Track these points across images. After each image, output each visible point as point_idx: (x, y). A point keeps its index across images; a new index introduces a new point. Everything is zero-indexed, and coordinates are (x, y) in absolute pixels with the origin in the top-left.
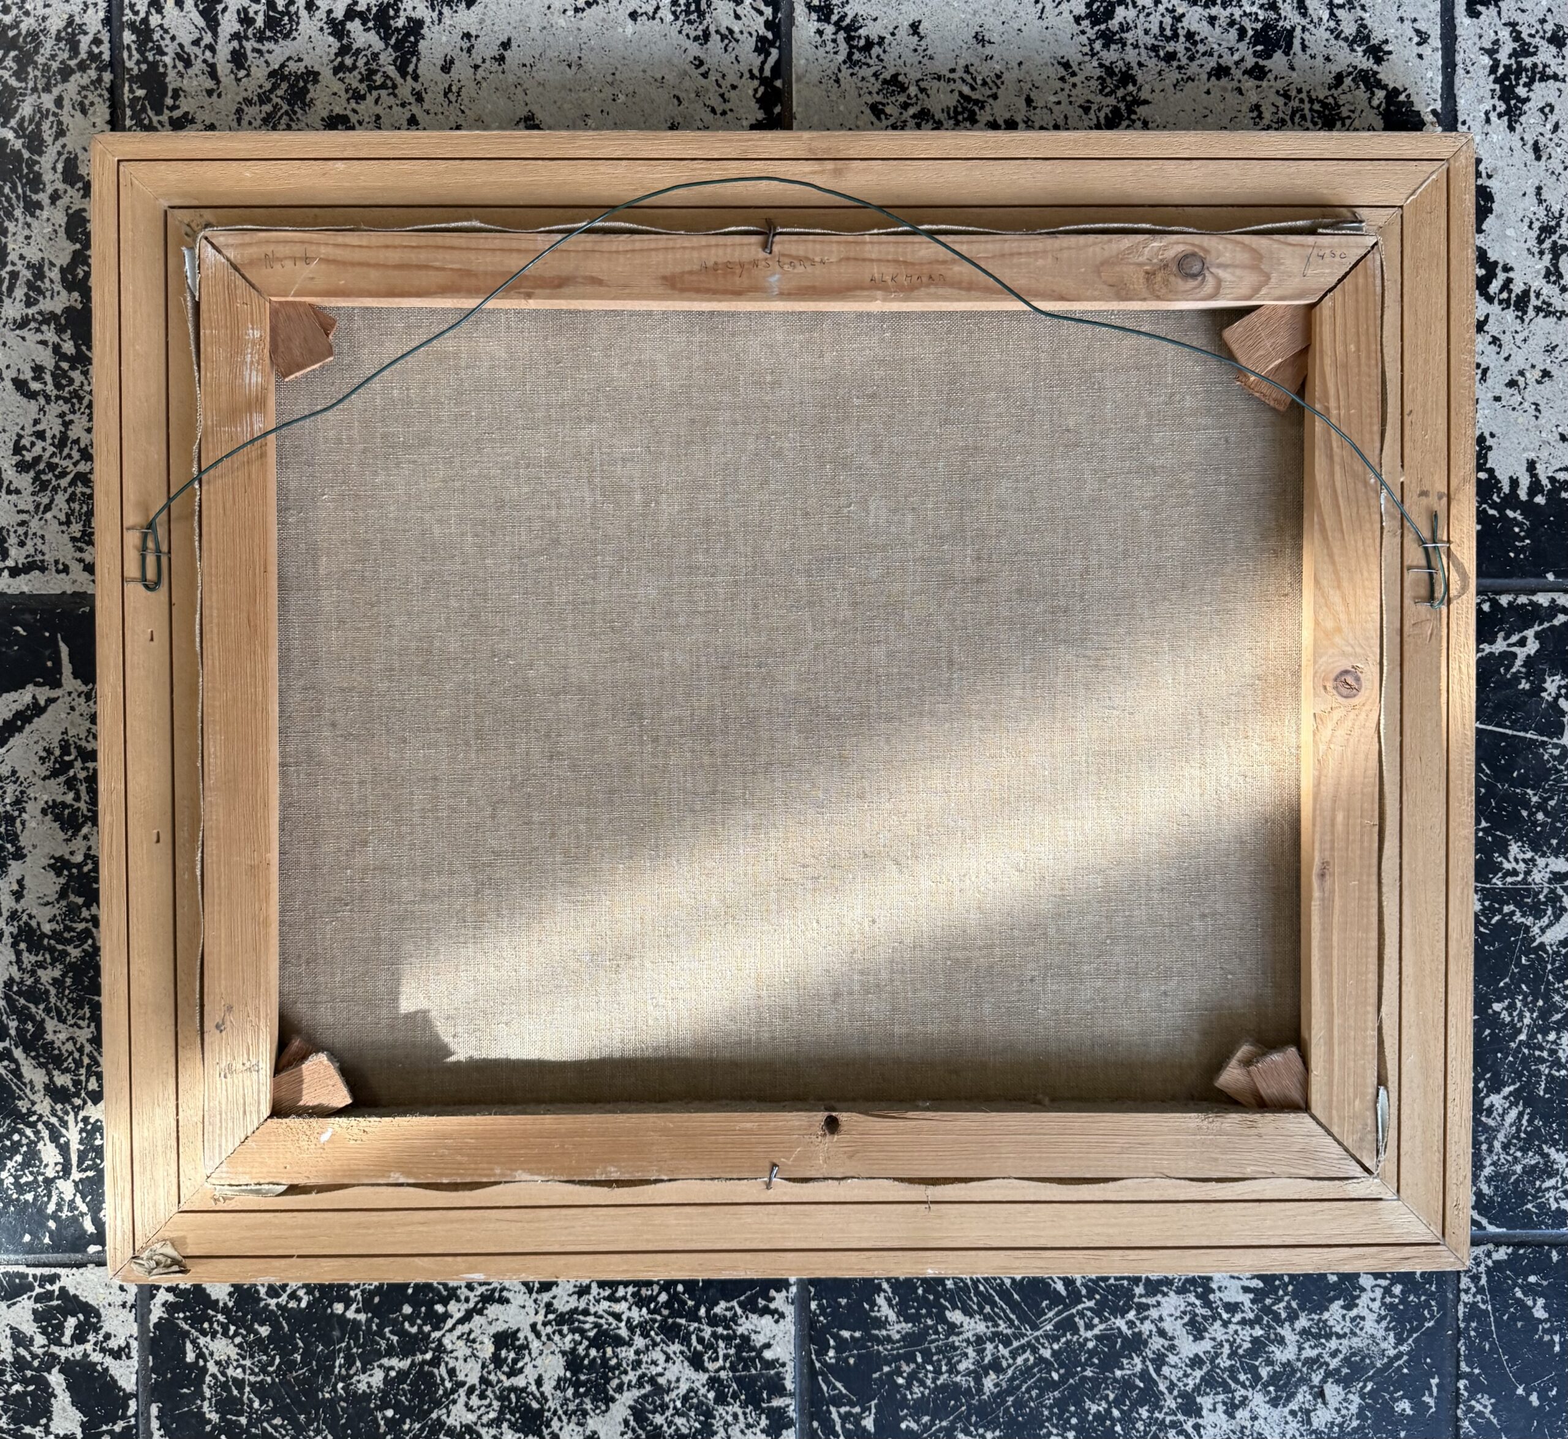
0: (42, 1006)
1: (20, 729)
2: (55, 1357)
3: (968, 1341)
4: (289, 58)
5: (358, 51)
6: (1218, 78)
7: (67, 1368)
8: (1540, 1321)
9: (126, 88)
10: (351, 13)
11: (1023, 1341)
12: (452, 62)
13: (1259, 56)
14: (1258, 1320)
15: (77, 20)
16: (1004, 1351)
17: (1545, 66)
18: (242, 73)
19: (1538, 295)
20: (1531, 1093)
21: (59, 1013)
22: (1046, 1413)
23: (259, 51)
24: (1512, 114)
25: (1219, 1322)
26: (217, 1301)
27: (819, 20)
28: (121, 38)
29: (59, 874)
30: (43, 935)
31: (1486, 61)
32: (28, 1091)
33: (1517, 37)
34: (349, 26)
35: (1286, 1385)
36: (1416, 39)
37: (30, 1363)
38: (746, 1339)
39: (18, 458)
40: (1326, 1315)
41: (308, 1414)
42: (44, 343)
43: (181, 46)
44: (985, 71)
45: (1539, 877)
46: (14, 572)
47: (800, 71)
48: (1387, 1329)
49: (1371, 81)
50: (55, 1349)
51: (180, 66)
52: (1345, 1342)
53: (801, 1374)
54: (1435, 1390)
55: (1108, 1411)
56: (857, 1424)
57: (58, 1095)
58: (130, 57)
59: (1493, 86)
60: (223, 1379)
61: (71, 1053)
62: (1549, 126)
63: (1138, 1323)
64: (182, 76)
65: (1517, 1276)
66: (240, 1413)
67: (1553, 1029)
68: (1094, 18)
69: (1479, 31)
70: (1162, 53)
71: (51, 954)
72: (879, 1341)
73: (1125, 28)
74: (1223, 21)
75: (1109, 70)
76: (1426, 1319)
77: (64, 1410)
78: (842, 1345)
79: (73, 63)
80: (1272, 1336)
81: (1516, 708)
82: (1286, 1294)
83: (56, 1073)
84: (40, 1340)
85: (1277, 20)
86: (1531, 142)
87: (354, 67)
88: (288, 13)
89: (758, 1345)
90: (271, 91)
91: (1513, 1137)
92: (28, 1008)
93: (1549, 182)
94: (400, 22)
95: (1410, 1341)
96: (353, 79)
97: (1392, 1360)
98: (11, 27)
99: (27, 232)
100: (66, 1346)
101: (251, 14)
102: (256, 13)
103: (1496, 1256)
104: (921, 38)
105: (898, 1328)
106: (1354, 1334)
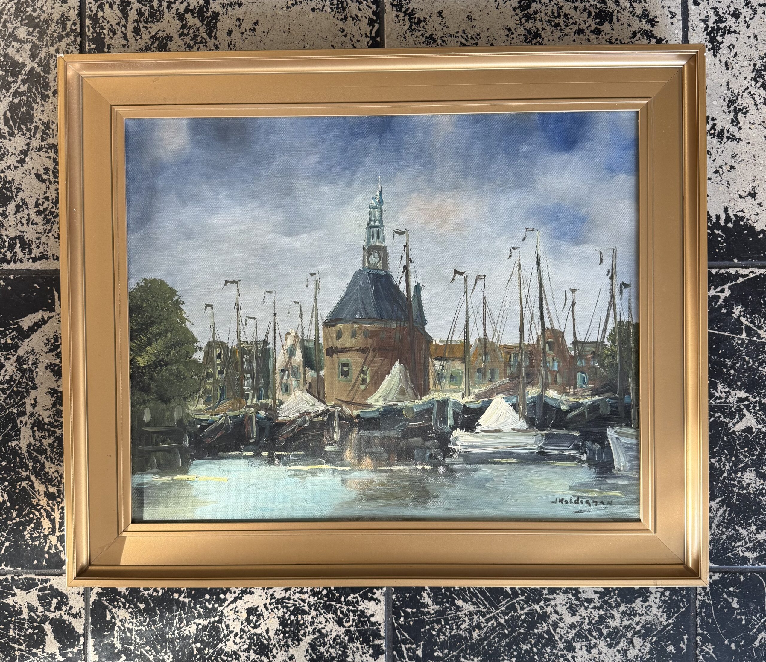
0: (44, 456)
1: (36, 331)
2: (47, 617)
3: (465, 614)
4: (159, 30)
5: (190, 27)
6: (579, 35)
7: (53, 622)
8: (735, 609)
9: (87, 44)
10: (187, 10)
11: (491, 615)
12: (232, 31)
13: (598, 24)
14: (601, 607)
15: (66, 14)
16: (482, 620)
17: (730, 27)
18: (138, 37)
19: (728, 131)
20: (730, 501)
21: (51, 459)
22: (502, 649)
23: (146, 27)
24: (715, 50)
25: (583, 608)
26: (121, 592)
27: (397, 11)
28: (85, 22)
29: (52, 396)
30: (45, 424)
31: (703, 25)
32: (37, 495)
33: (717, 14)
34: (186, 16)
35: (615, 637)
36: (670, 16)
37: (36, 620)
38: (362, 612)
39: (37, 209)
40: (634, 605)
41: (162, 645)
42: (49, 157)
43: (111, 25)
44: (471, 32)
45: (732, 400)
46: (35, 260)
47: (388, 34)
48: (663, 612)
49: (649, 35)
50: (47, 613)
51: (111, 34)
52: (643, 618)
53: (388, 629)
54: (686, 641)
55: (531, 649)
56: (414, 653)
57: (50, 496)
58: (89, 30)
59: (706, 37)
60: (123, 628)
61: (57, 478)
62: (732, 54)
63: (545, 607)
64: (112, 39)
65: (724, 587)
66: (131, 644)
67: (739, 471)
68: (522, 8)
69: (699, 12)
70: (553, 24)
71: (48, 432)
72: (424, 614)
73: (536, 12)
74: (581, 9)
75: (529, 32)
76: (681, 607)
77: (51, 642)
78: (407, 616)
79: (63, 33)
80: (608, 615)
81: (720, 321)
82: (615, 595)
83: (49, 486)
84: (41, 609)
85: (606, 8)
86: (724, 62)
87: (188, 34)
88: (159, 10)
89: (368, 615)
90: (151, 45)
91: (721, 522)
92: (37, 457)
93: (733, 79)
94: (209, 14)
95: (674, 618)
96: (188, 40)
97: (665, 627)
98: (37, 18)
99: (42, 109)
100: (52, 612)
101: (143, 11)
102: (145, 10)
103: (714, 578)
104: (443, 18)
105: (433, 608)
106: (647, 614)
